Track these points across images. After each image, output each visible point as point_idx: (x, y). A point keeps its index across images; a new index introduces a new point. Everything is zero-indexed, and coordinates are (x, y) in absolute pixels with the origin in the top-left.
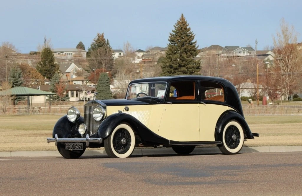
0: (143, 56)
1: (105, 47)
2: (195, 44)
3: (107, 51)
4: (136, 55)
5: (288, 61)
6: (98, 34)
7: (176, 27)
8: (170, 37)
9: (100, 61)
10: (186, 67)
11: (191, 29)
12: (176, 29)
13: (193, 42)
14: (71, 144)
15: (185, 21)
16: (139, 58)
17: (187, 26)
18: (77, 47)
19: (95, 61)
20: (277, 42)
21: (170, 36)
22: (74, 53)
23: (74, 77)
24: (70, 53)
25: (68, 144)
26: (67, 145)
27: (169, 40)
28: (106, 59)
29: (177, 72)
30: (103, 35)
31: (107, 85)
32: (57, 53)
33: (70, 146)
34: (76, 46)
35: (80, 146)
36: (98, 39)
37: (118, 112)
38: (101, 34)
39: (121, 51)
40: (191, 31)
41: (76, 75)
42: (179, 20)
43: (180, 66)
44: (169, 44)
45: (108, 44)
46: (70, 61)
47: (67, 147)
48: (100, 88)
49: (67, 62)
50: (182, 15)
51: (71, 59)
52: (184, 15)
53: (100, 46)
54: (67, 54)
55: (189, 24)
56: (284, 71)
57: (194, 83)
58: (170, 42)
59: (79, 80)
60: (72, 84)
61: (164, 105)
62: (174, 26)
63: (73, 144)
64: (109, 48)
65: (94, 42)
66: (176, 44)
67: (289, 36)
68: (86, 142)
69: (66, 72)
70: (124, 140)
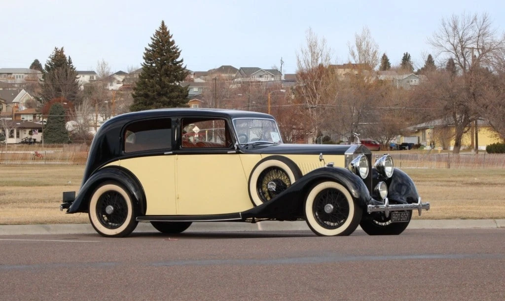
0: (124, 81)
1: (65, 67)
2: (181, 64)
3: (68, 72)
4: (114, 79)
5: (316, 89)
6: (56, 49)
7: (153, 40)
8: (145, 54)
9: (58, 87)
10: (168, 95)
11: (175, 42)
12: (153, 43)
13: (178, 60)
15: (167, 30)
16: (119, 82)
17: (171, 37)
18: (31, 67)
19: (51, 87)
20: (302, 62)
21: (146, 52)
22: (26, 76)
23: (24, 108)
24: (21, 75)
27: (144, 58)
28: (67, 84)
29: (155, 103)
30: (62, 51)
31: (60, 121)
32: (3, 75)
34: (30, 65)
36: (56, 56)
38: (59, 49)
39: (93, 73)
40: (175, 45)
41: (26, 106)
42: (158, 30)
43: (159, 94)
44: (143, 64)
45: (70, 62)
46: (20, 86)
48: (51, 125)
49: (15, 87)
50: (163, 22)
51: (23, 84)
52: (165, 22)
53: (59, 66)
54: (17, 76)
55: (172, 35)
56: (311, 103)
58: (144, 61)
59: (29, 113)
60: (19, 119)
62: (152, 38)
64: (72, 68)
65: (50, 60)
66: (153, 63)
67: (318, 54)
69: (13, 101)
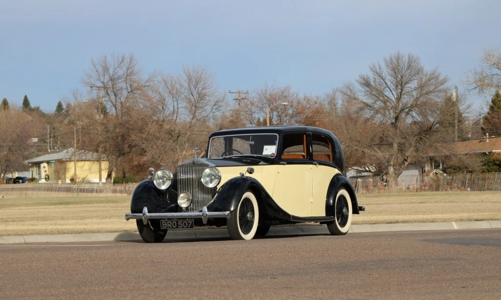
14: (172, 222)
25: (166, 221)
26: (164, 223)
33: (169, 223)
35: (189, 223)
37: (239, 176)
47: (165, 226)
57: (305, 136)
61: (277, 165)
63: (176, 221)
68: (203, 217)
70: (250, 214)
